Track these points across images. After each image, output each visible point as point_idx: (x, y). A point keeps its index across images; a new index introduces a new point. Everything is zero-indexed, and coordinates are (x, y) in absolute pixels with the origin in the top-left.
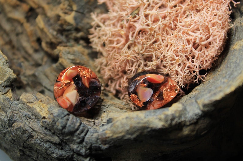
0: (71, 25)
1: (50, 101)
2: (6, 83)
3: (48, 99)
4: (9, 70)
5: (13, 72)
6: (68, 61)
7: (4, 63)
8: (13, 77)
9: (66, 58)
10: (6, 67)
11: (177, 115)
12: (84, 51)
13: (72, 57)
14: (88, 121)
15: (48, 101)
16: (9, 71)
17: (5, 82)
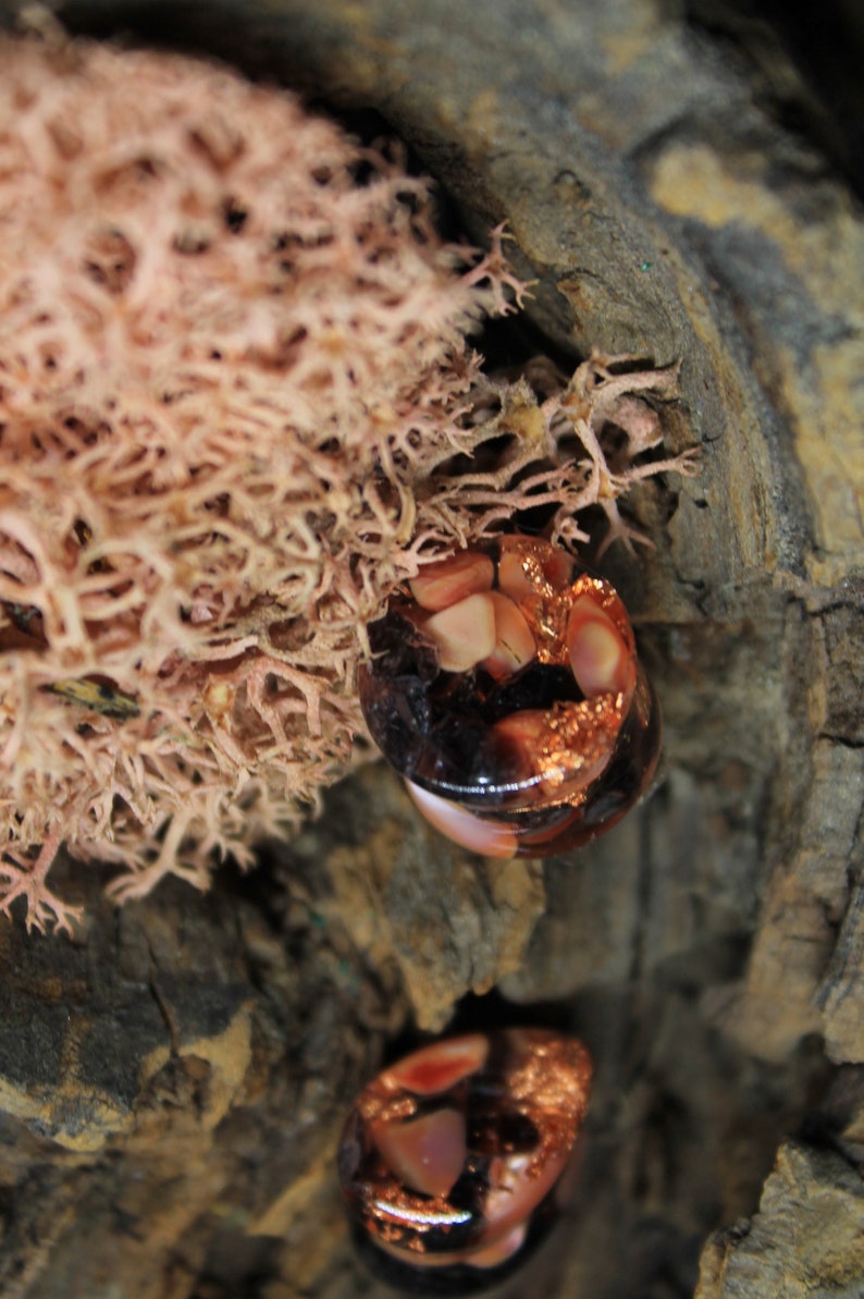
0: (255, 1022)
1: (784, 904)
2: (843, 1178)
3: (777, 919)
4: (778, 1197)
5: (772, 1176)
6: (497, 930)
7: (758, 1251)
8: (802, 1160)
9: (487, 948)
10: (771, 1228)
11: (757, 160)
12: (352, 874)
13: (466, 920)
14: (829, 652)
15: (789, 914)
16: (787, 1197)
17: (842, 1186)
